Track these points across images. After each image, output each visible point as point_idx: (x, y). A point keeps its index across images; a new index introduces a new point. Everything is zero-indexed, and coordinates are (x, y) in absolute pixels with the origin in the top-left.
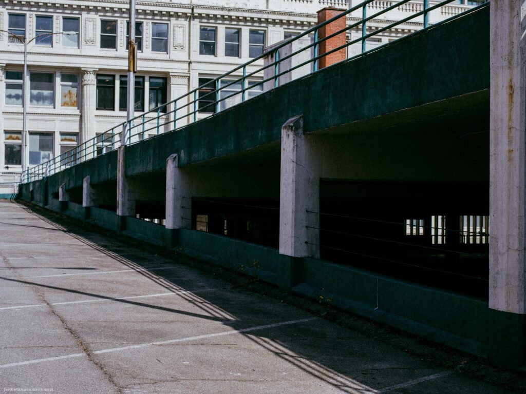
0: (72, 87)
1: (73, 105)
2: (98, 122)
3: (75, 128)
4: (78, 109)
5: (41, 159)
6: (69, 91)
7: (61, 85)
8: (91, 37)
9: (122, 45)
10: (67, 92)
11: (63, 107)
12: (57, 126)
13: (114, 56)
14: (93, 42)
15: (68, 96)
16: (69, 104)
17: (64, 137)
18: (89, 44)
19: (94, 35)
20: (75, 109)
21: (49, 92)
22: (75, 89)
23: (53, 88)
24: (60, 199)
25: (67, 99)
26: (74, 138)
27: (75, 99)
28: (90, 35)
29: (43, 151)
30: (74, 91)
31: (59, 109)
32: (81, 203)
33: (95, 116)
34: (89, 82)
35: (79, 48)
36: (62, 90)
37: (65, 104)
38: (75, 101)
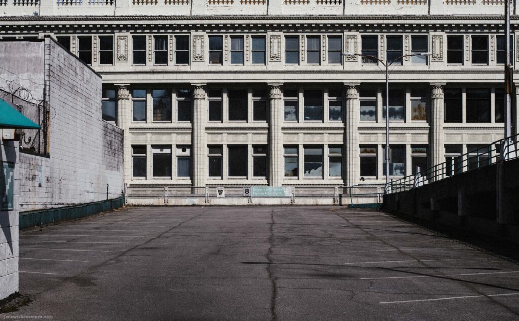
0: (422, 102)
1: (422, 119)
2: (446, 133)
3: (424, 140)
4: (427, 122)
5: (394, 170)
6: (419, 106)
7: (411, 100)
8: (439, 53)
9: (468, 59)
10: (416, 106)
11: (413, 121)
12: (408, 140)
13: (460, 70)
14: (440, 58)
15: (418, 110)
16: (419, 117)
17: (414, 149)
18: (437, 60)
19: (441, 51)
20: (424, 122)
21: (400, 107)
22: (425, 103)
23: (404, 104)
24: (432, 209)
25: (417, 113)
26: (425, 149)
27: (425, 113)
28: (437, 52)
29: (395, 162)
30: (423, 105)
31: (410, 123)
32: (456, 212)
33: (444, 128)
34: (438, 96)
35: (427, 65)
36: (412, 105)
37: (414, 118)
38: (424, 115)
